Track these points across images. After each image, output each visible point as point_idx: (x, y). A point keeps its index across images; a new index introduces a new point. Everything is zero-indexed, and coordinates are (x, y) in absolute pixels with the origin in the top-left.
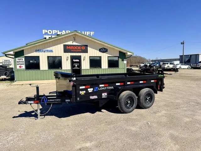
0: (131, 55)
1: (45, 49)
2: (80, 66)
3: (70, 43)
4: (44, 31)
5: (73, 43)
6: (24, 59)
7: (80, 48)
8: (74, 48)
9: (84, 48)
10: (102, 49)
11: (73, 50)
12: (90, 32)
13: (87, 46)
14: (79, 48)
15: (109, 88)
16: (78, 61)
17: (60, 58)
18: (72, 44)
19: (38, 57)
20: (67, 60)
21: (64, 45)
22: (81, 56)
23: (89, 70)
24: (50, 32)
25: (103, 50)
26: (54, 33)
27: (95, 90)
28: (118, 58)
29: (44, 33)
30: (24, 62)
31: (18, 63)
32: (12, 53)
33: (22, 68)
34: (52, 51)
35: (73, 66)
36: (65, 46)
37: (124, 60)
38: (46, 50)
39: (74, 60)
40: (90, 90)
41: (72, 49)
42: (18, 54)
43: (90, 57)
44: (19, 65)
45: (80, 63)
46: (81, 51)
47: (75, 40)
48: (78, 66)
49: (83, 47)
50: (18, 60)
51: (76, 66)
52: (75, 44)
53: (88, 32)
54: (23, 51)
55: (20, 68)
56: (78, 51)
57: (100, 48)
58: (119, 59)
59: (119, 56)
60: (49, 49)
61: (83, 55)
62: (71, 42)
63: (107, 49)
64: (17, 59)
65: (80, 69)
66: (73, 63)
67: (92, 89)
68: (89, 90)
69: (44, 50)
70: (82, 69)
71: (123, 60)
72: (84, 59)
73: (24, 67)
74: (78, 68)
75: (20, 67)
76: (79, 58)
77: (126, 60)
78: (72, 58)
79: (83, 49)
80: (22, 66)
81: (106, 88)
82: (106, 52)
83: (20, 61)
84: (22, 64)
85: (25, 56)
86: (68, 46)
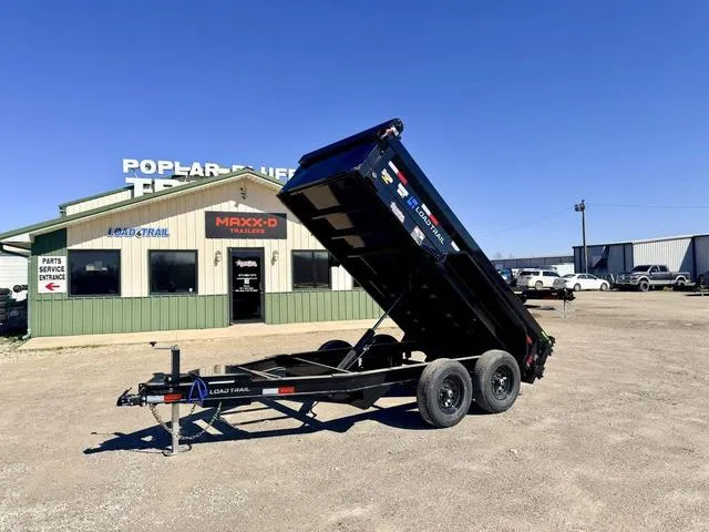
1: (142, 227)
2: (259, 282)
3: (228, 206)
4: (126, 162)
5: (236, 206)
6: (64, 259)
7: (261, 222)
9: (273, 223)
11: (236, 231)
12: (285, 170)
13: (284, 216)
14: (257, 222)
16: (254, 264)
17: (193, 255)
18: (234, 210)
19: (118, 252)
20: (216, 261)
21: (207, 213)
22: (263, 249)
23: (291, 297)
24: (149, 167)
26: (161, 172)
29: (126, 170)
30: (65, 269)
31: (43, 273)
32: (25, 238)
33: (56, 290)
34: (164, 233)
35: (235, 282)
36: (210, 216)
38: (144, 230)
39: (240, 264)
41: (234, 226)
42: (47, 242)
43: (293, 251)
44: (48, 282)
45: (259, 271)
46: (263, 231)
47: (243, 197)
48: (252, 283)
49: (270, 220)
50: (45, 264)
51: (247, 281)
52: (243, 208)
53: (278, 170)
54: (63, 232)
55: (48, 291)
56: (253, 231)
60: (154, 225)
61: (269, 245)
62: (233, 203)
64: (40, 258)
65: (258, 293)
66: (235, 272)
69: (137, 229)
70: (267, 290)
72: (273, 260)
73: (63, 286)
74: (252, 289)
75: (49, 287)
76: (258, 255)
78: (234, 255)
79: (270, 225)
80: (56, 282)
83: (52, 265)
84: (58, 277)
85: (69, 251)
86: (222, 215)
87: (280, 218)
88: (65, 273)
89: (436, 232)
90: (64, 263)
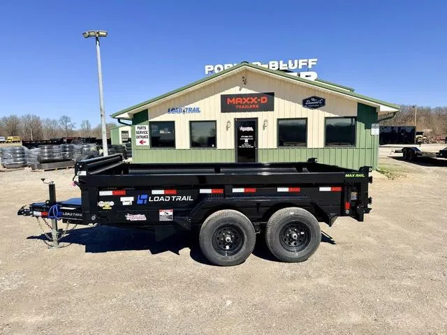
0: (395, 113)
2: (254, 141)
3: (235, 91)
5: (240, 90)
6: (147, 127)
7: (256, 100)
8: (243, 101)
9: (264, 100)
10: (310, 99)
11: (240, 107)
13: (272, 94)
14: (254, 100)
15: (179, 198)
17: (214, 124)
18: (239, 92)
19: (173, 123)
20: (227, 128)
21: (222, 96)
22: (257, 118)
23: (276, 152)
25: (311, 101)
27: (140, 202)
28: (356, 120)
30: (148, 132)
31: (138, 135)
32: (126, 115)
33: (144, 144)
34: (197, 110)
35: (239, 141)
36: (224, 98)
37: (373, 125)
38: (187, 109)
40: (127, 201)
41: (239, 104)
42: (139, 117)
43: (279, 120)
44: (141, 139)
45: (254, 134)
46: (257, 106)
47: (245, 83)
48: (250, 142)
49: (262, 98)
50: (139, 130)
51: (246, 141)
52: (245, 91)
54: (146, 112)
55: (140, 144)
56: (251, 106)
57: (305, 98)
58: (358, 123)
59: (356, 115)
60: (192, 106)
61: (261, 116)
62: (238, 88)
63: (324, 100)
64: (136, 126)
65: (254, 148)
66: (239, 134)
67: (132, 199)
68: (122, 199)
69: (183, 109)
70: (259, 147)
71: (368, 127)
72: (264, 127)
73: (147, 142)
74: (249, 146)
75: (141, 142)
76: (253, 123)
77: (377, 125)
78: (239, 123)
79: (262, 102)
80: (144, 140)
81: (171, 199)
82: (320, 106)
83: (142, 130)
84: (144, 137)
85: (150, 122)
86: (231, 96)
88: (148, 135)
90: (147, 129)
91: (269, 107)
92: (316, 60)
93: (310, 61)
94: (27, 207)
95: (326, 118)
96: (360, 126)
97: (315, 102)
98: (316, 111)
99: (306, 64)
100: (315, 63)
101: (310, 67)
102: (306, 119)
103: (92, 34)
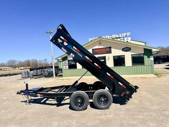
0: (159, 51)
3: (97, 47)
4: (89, 39)
5: (99, 47)
6: (67, 62)
7: (105, 50)
8: (100, 50)
9: (108, 50)
10: (125, 48)
13: (111, 47)
14: (104, 50)
16: (103, 60)
21: (92, 49)
22: (105, 56)
25: (125, 49)
28: (144, 55)
29: (90, 41)
31: (64, 65)
33: (66, 68)
37: (151, 56)
41: (99, 52)
42: (65, 59)
43: (114, 56)
45: (105, 62)
46: (105, 52)
47: (100, 44)
49: (107, 49)
50: (64, 63)
53: (124, 34)
54: (67, 57)
56: (103, 52)
57: (123, 48)
58: (145, 56)
59: (143, 53)
61: (107, 55)
64: (64, 62)
71: (149, 57)
72: (108, 59)
73: (67, 67)
75: (65, 67)
77: (153, 56)
79: (107, 50)
80: (66, 66)
82: (129, 51)
83: (65, 63)
84: (66, 65)
85: (68, 60)
86: (96, 49)
87: (110, 48)
89: (79, 54)
90: (67, 63)
91: (110, 52)
92: (130, 33)
93: (128, 33)
94: (19, 92)
95: (132, 55)
96: (146, 57)
97: (127, 49)
98: (127, 52)
99: (126, 35)
100: (130, 34)
101: (128, 35)
102: (124, 55)
103: (49, 32)
